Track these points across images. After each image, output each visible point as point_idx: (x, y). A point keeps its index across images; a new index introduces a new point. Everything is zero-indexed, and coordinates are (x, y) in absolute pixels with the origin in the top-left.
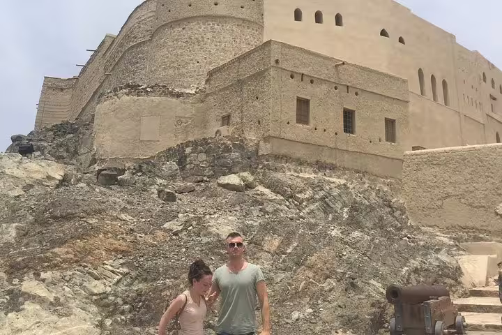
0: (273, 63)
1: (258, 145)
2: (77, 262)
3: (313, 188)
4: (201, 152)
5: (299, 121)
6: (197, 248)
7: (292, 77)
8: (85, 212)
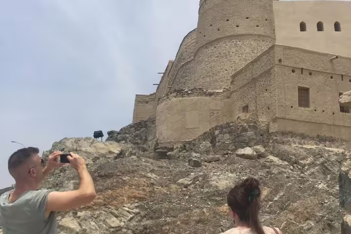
0: (277, 62)
1: (268, 125)
2: (105, 205)
3: (314, 156)
4: (226, 133)
5: (300, 105)
6: (198, 197)
7: (293, 71)
8: (121, 172)
